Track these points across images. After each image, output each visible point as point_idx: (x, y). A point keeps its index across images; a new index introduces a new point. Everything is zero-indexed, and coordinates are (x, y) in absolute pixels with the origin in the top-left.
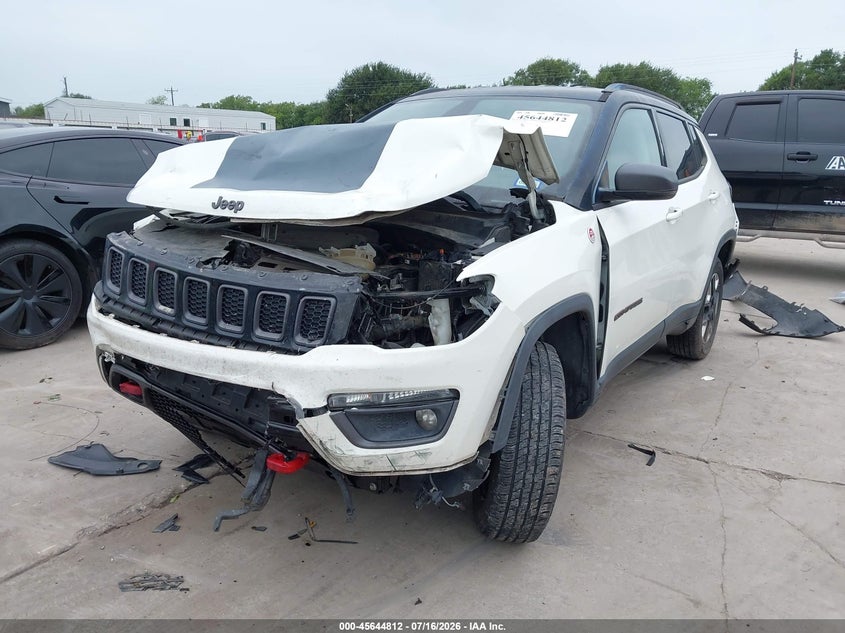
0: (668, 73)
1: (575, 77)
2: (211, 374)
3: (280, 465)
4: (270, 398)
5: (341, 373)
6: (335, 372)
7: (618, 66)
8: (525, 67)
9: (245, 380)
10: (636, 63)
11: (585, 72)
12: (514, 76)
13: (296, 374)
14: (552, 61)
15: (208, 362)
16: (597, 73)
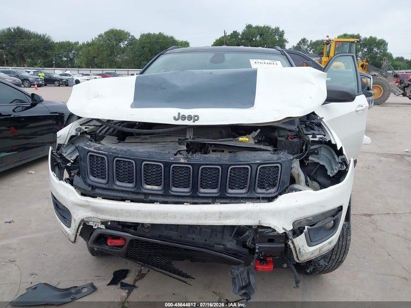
0: (172, 38)
1: (129, 39)
2: (210, 222)
3: (267, 267)
4: (260, 230)
5: (301, 208)
6: (298, 208)
7: (149, 34)
8: (103, 33)
9: (238, 222)
10: (157, 33)
11: (133, 36)
12: (97, 37)
13: (275, 213)
14: (117, 30)
15: (206, 215)
16: (139, 37)
